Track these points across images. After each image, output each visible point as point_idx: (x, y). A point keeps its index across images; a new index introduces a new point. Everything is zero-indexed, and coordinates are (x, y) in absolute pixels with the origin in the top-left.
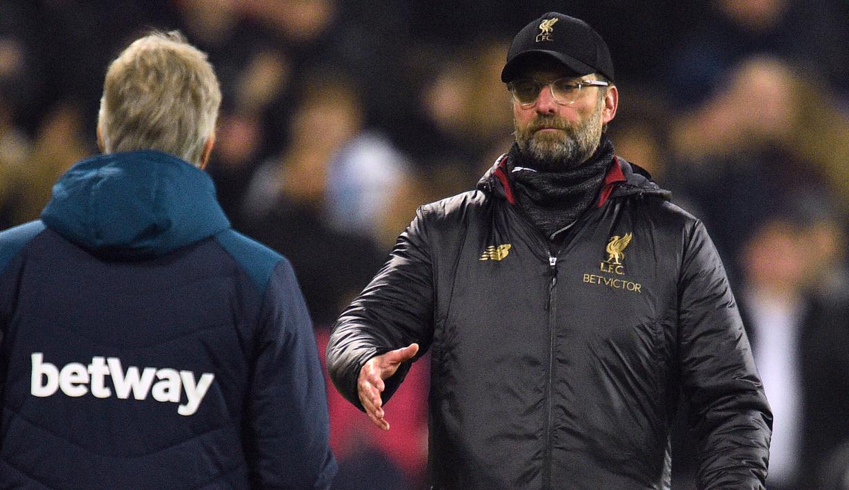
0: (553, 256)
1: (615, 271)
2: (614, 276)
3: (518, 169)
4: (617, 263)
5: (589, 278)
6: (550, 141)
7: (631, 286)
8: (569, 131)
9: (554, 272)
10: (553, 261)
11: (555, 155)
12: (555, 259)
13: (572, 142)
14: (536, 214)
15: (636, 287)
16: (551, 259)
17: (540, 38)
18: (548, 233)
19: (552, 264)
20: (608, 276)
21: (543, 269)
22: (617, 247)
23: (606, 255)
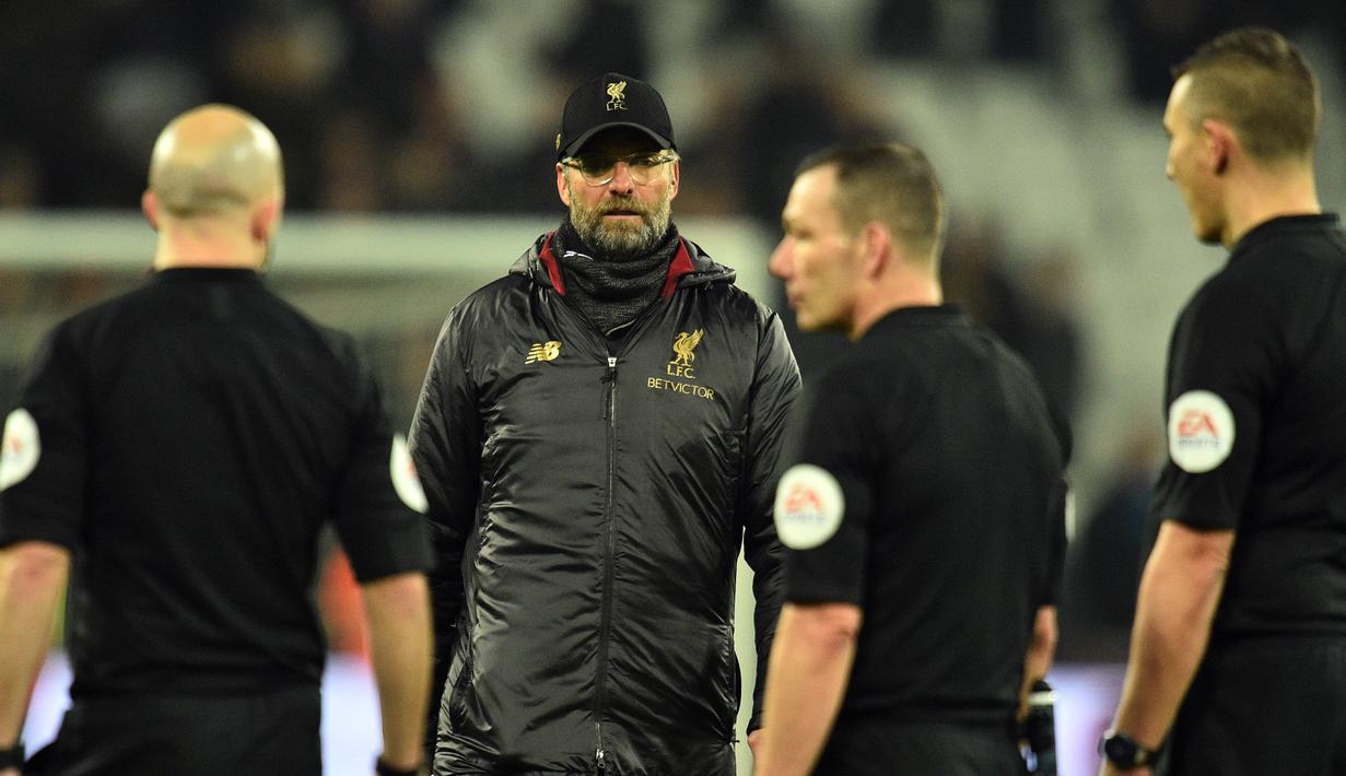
0: (612, 355)
1: (683, 373)
2: (684, 380)
3: (571, 254)
4: (686, 364)
5: (654, 383)
6: (623, 229)
7: (703, 392)
8: (644, 215)
9: (611, 376)
10: (612, 362)
11: (630, 245)
12: (615, 359)
13: (648, 229)
14: (589, 307)
15: (707, 394)
16: (610, 360)
17: (611, 106)
18: (604, 330)
19: (611, 365)
20: (676, 380)
21: (600, 372)
22: (686, 345)
23: (675, 356)
